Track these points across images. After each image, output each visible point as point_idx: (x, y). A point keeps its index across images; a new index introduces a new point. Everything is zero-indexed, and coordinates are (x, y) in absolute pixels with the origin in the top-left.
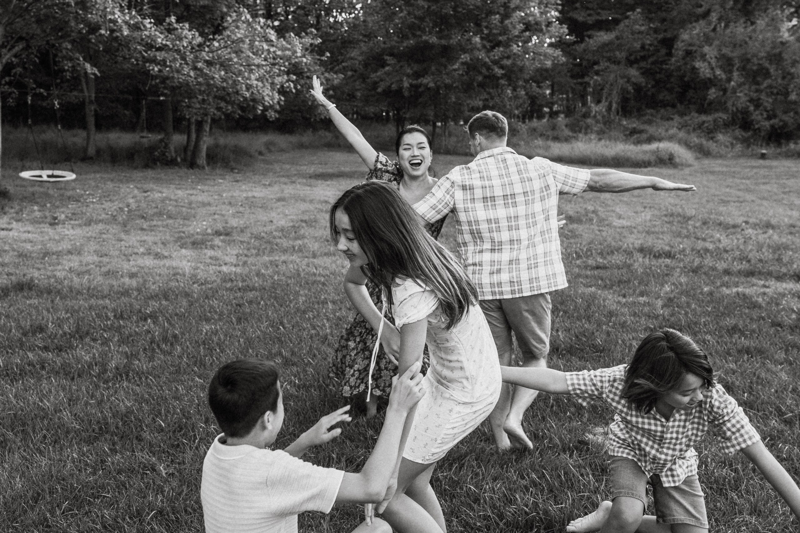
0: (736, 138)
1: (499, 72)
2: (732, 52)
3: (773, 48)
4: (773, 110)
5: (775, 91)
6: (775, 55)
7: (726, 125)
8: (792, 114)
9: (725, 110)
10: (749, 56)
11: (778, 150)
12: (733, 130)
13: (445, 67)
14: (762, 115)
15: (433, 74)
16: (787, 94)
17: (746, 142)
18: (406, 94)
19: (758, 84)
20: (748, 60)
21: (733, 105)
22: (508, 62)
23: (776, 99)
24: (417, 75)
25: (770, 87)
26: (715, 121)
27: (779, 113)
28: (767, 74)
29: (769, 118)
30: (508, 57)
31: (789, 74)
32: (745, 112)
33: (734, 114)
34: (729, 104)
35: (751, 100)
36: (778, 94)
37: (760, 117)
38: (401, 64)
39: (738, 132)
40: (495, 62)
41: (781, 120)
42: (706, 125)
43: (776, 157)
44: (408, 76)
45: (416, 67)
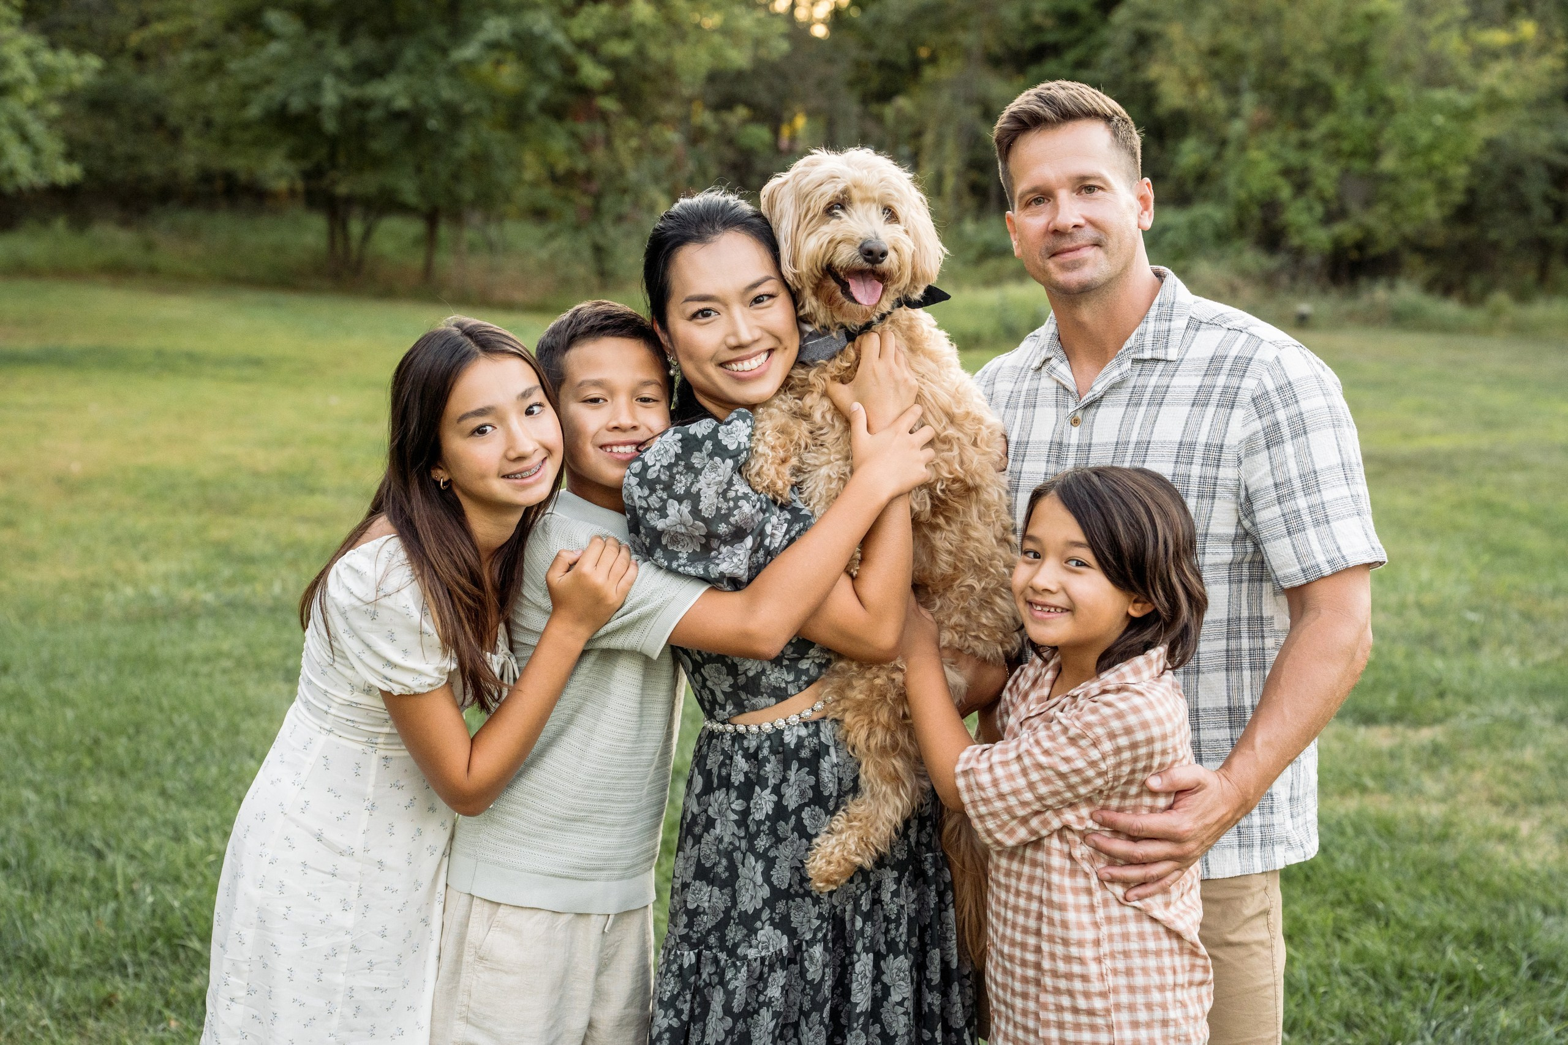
0: (1244, 274)
1: (593, 73)
2: (1247, 36)
3: (1344, 30)
4: (1340, 197)
5: (1346, 146)
6: (1350, 49)
7: (1223, 237)
8: (1382, 209)
9: (1222, 197)
10: (1286, 50)
11: (1348, 306)
12: (1240, 252)
13: (444, 51)
14: (1310, 209)
15: (410, 71)
16: (1374, 155)
17: (1268, 281)
18: (330, 125)
19: (1304, 125)
20: (1283, 63)
21: (1241, 183)
22: (622, 49)
23: (1346, 172)
24: (370, 71)
25: (1335, 135)
26: (1193, 225)
27: (1354, 207)
28: (1328, 103)
29: (1330, 218)
30: (625, 34)
31: (1384, 100)
32: (1270, 206)
33: (1242, 208)
34: (1230, 181)
35: (1287, 172)
36: (1353, 154)
37: (1304, 219)
38: (319, 35)
39: (1252, 258)
40: (587, 47)
41: (1360, 225)
42: (1170, 236)
43: (1337, 324)
44: (339, 73)
45: (365, 47)
